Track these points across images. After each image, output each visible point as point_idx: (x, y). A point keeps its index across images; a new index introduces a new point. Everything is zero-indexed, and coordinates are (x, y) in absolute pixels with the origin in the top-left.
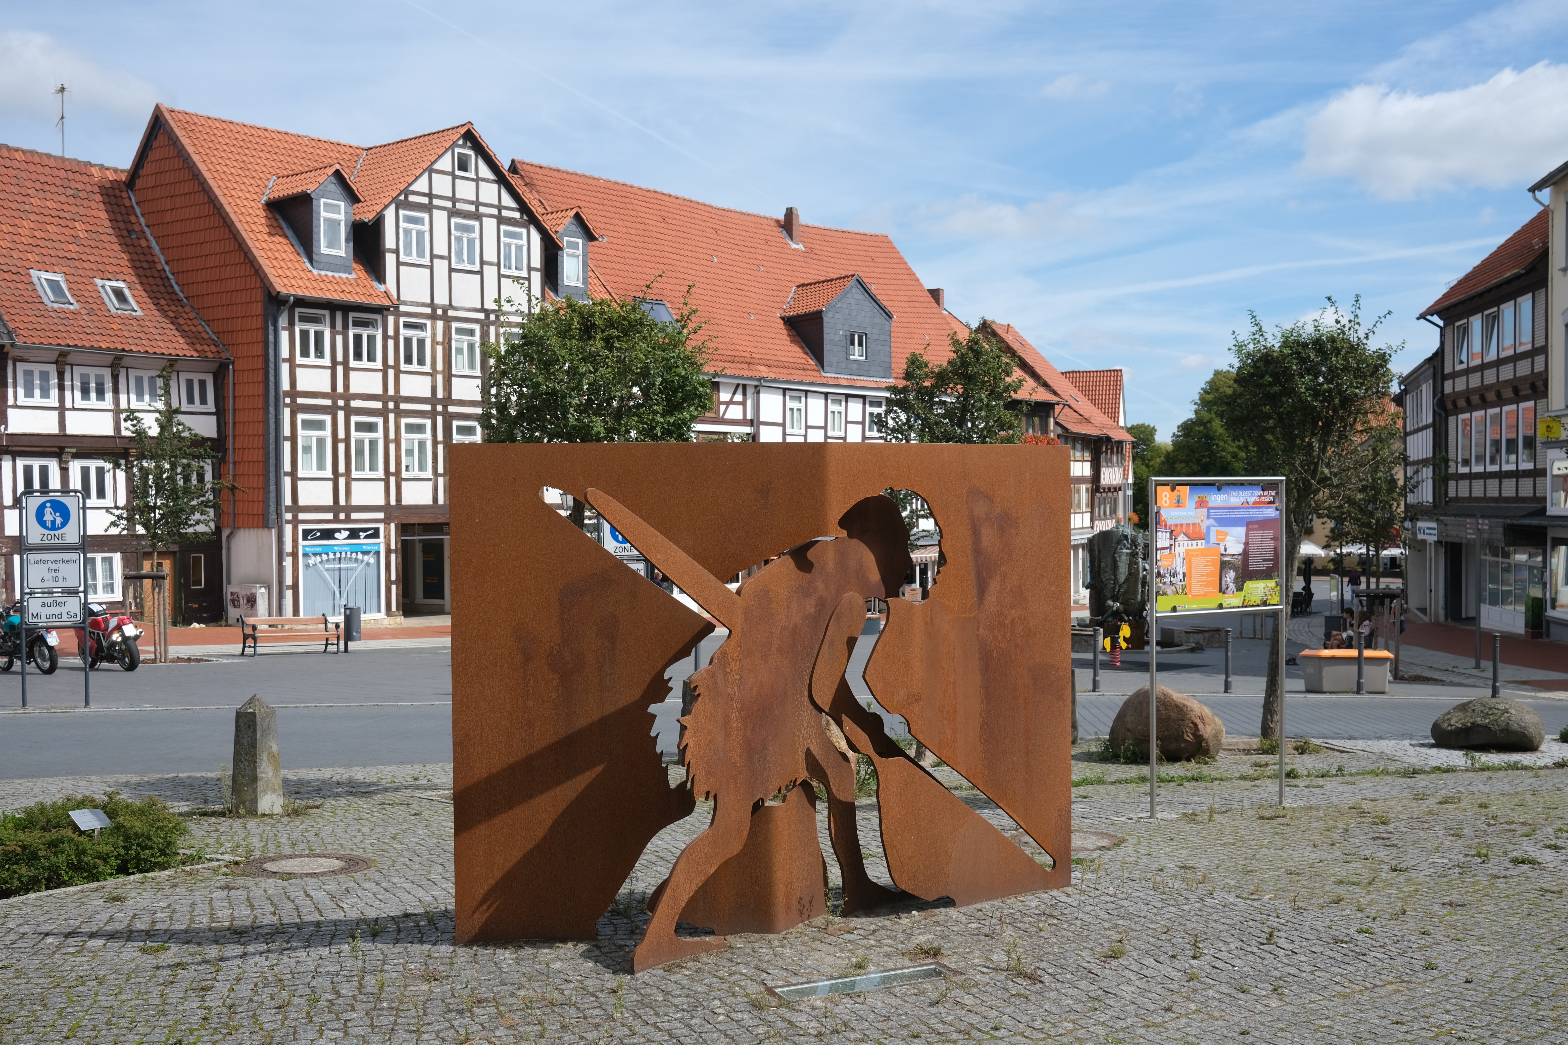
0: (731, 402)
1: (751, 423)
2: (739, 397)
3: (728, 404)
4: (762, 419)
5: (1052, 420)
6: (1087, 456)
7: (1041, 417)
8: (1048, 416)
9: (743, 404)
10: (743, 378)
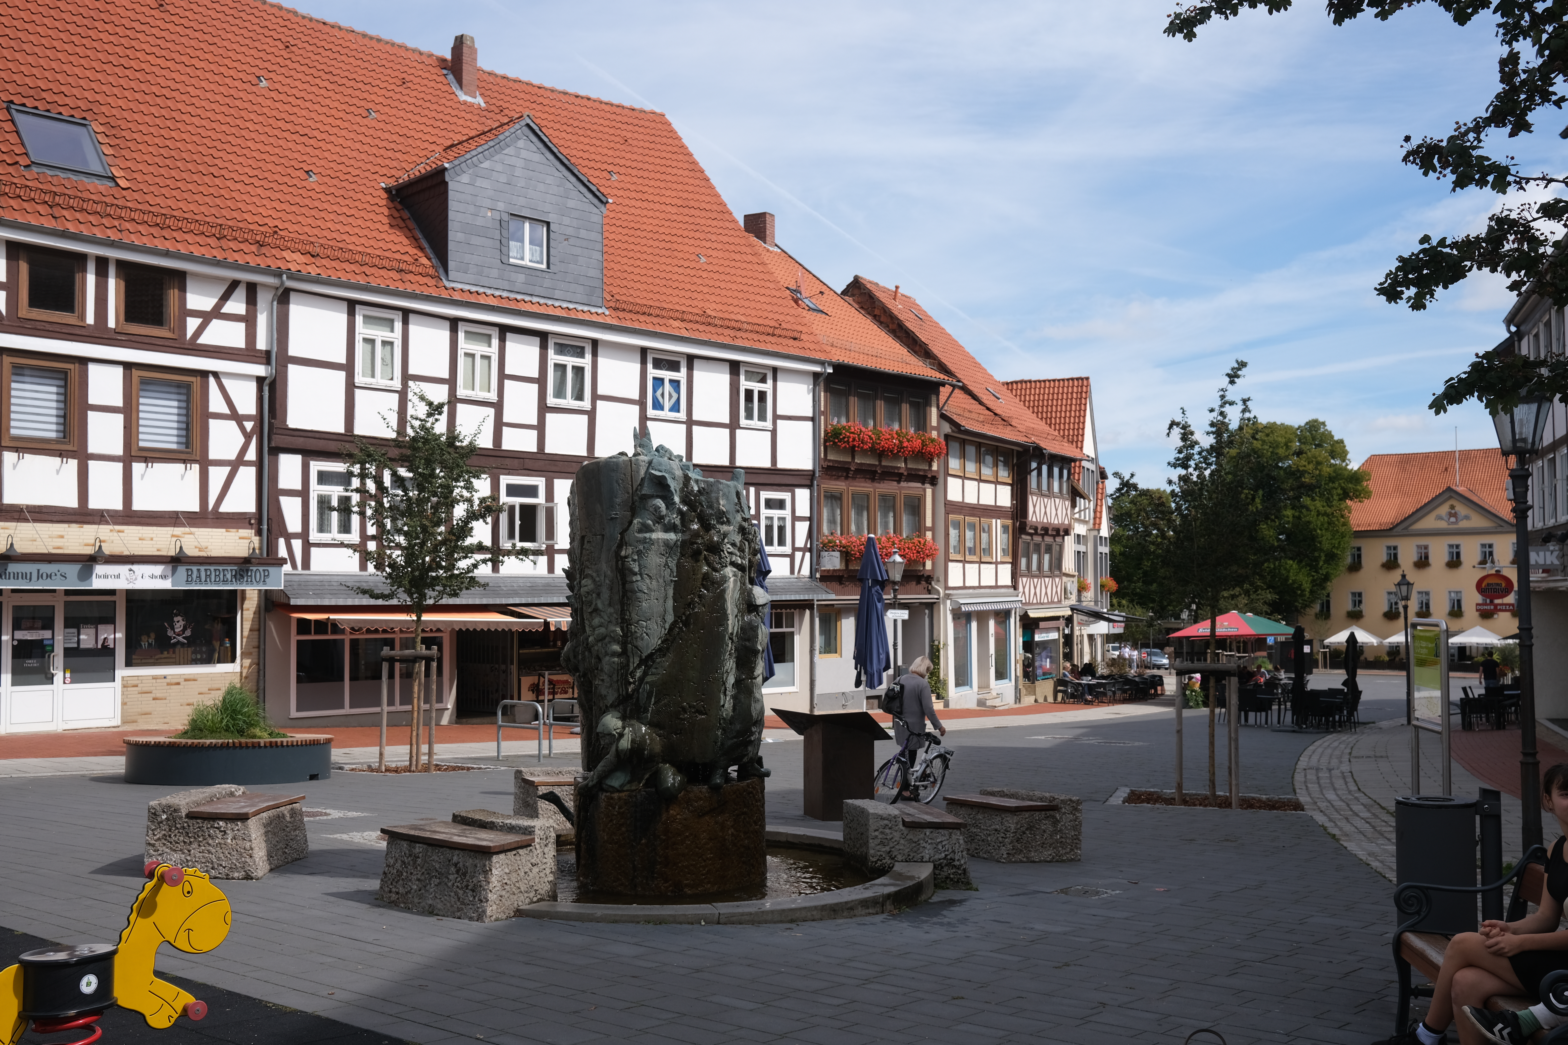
0: (216, 313)
1: (266, 358)
2: (236, 306)
3: (207, 317)
4: (292, 352)
5: (934, 411)
6: (1004, 474)
7: (914, 405)
8: (928, 404)
9: (249, 320)
10: (246, 268)
